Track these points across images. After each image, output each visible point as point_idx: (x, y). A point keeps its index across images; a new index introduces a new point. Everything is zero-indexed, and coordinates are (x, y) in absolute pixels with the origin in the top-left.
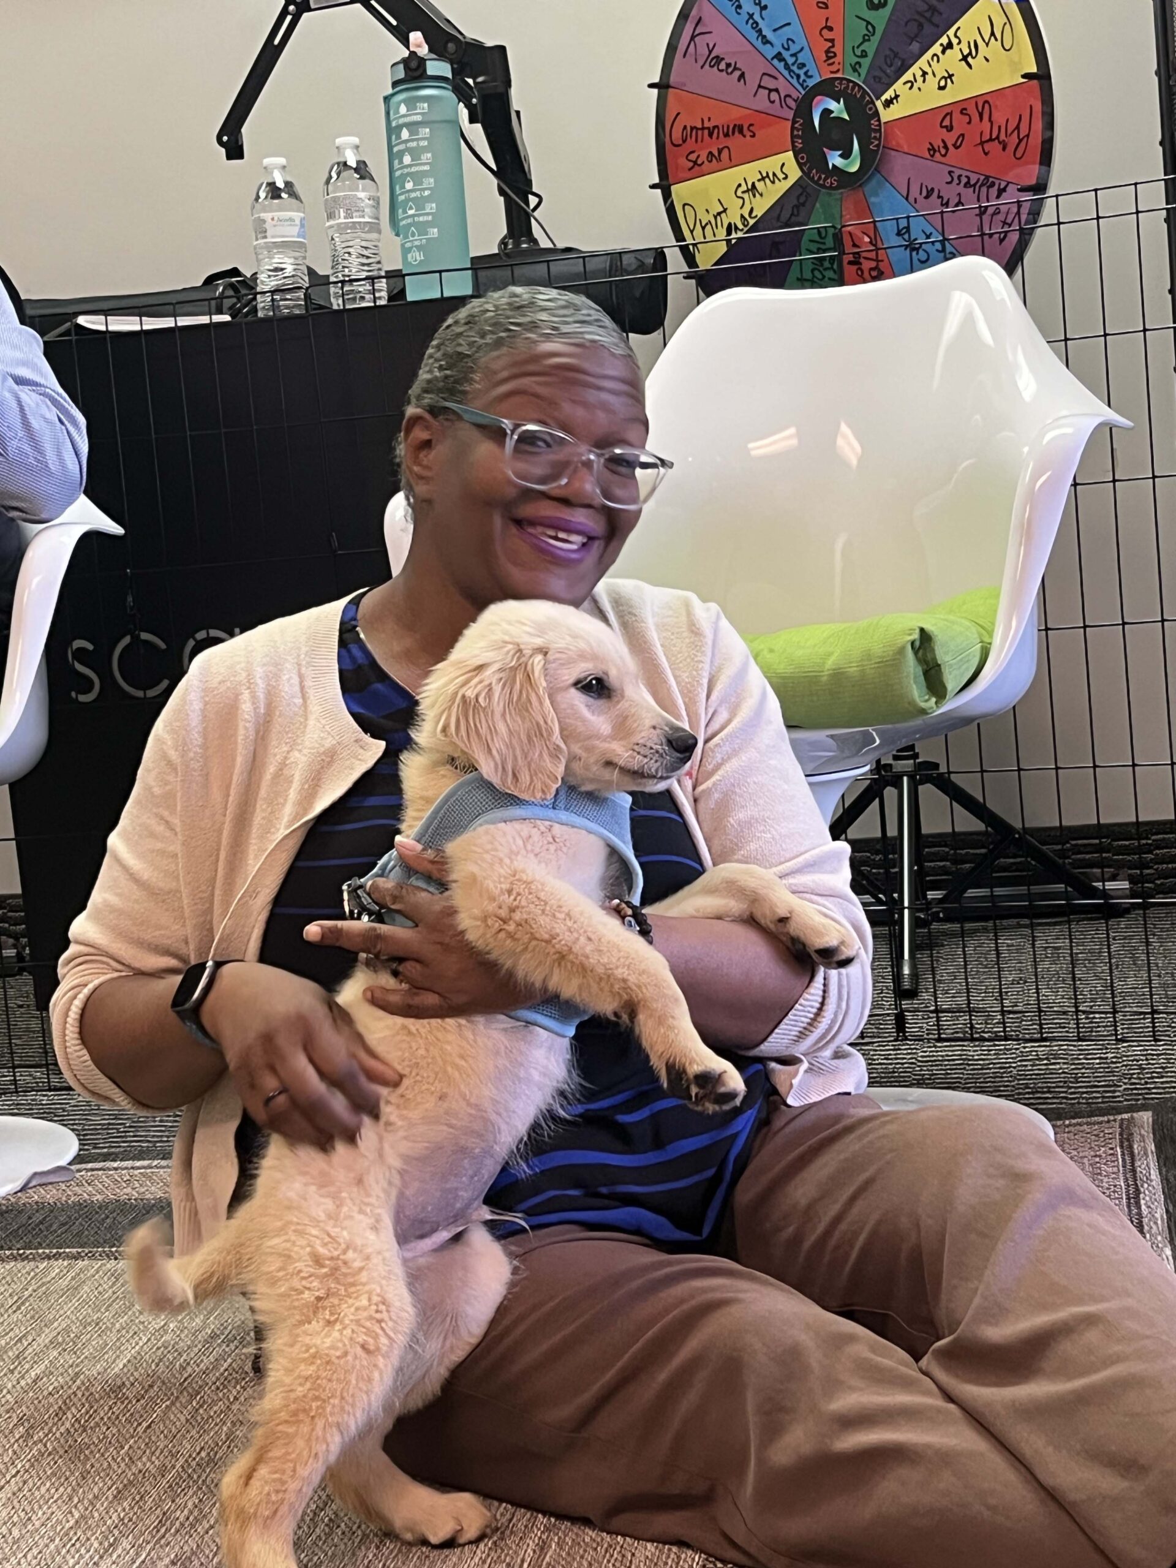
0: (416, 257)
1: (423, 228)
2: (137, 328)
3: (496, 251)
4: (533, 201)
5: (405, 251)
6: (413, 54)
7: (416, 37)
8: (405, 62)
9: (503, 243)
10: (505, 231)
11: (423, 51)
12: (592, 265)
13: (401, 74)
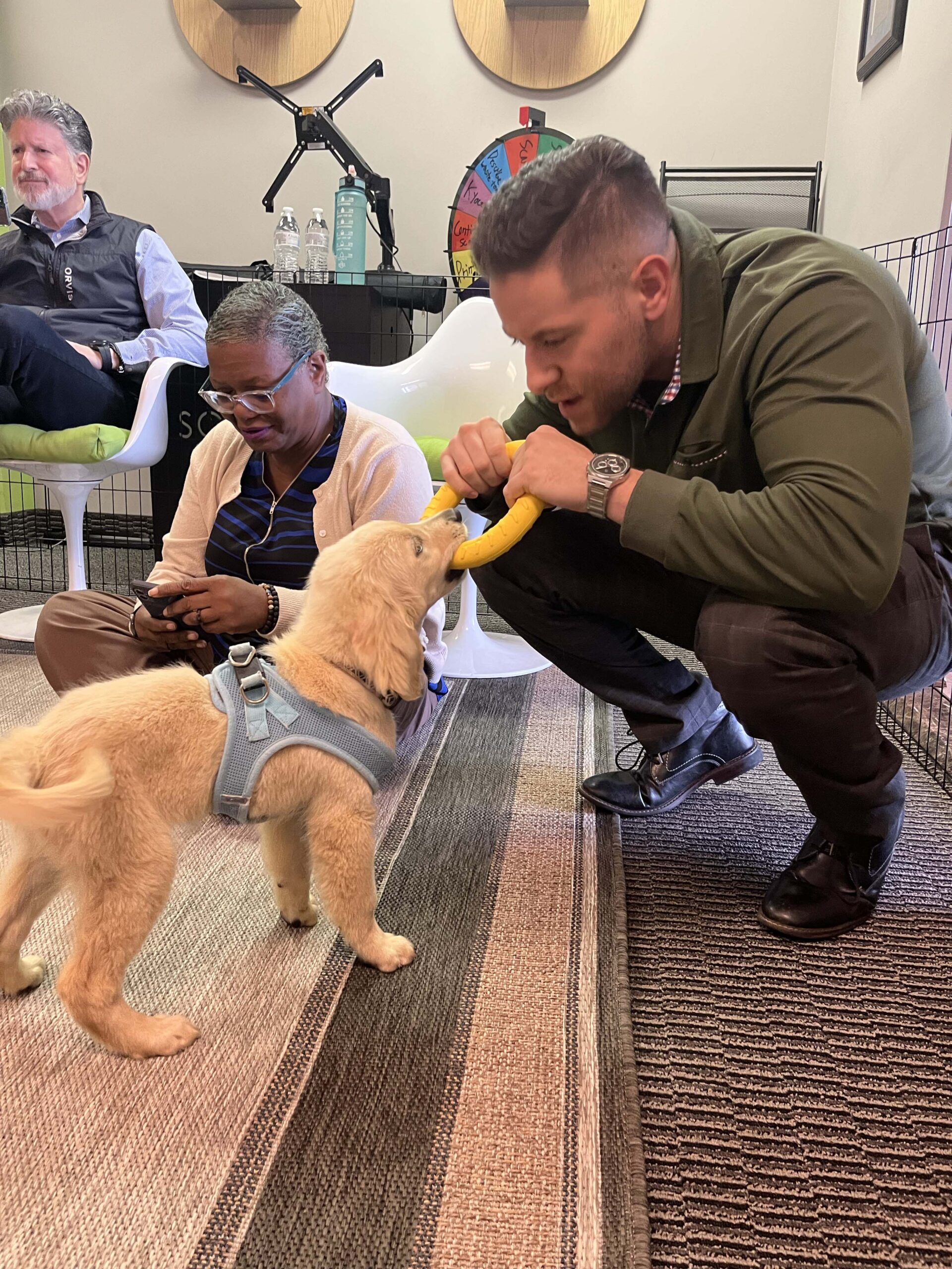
0: (342, 265)
1: (346, 253)
2: (220, 279)
3: (376, 269)
4: (394, 250)
5: (338, 262)
6: (349, 175)
7: (351, 168)
8: (346, 178)
9: (380, 266)
10: (381, 261)
11: (354, 174)
12: (416, 280)
13: (344, 184)
